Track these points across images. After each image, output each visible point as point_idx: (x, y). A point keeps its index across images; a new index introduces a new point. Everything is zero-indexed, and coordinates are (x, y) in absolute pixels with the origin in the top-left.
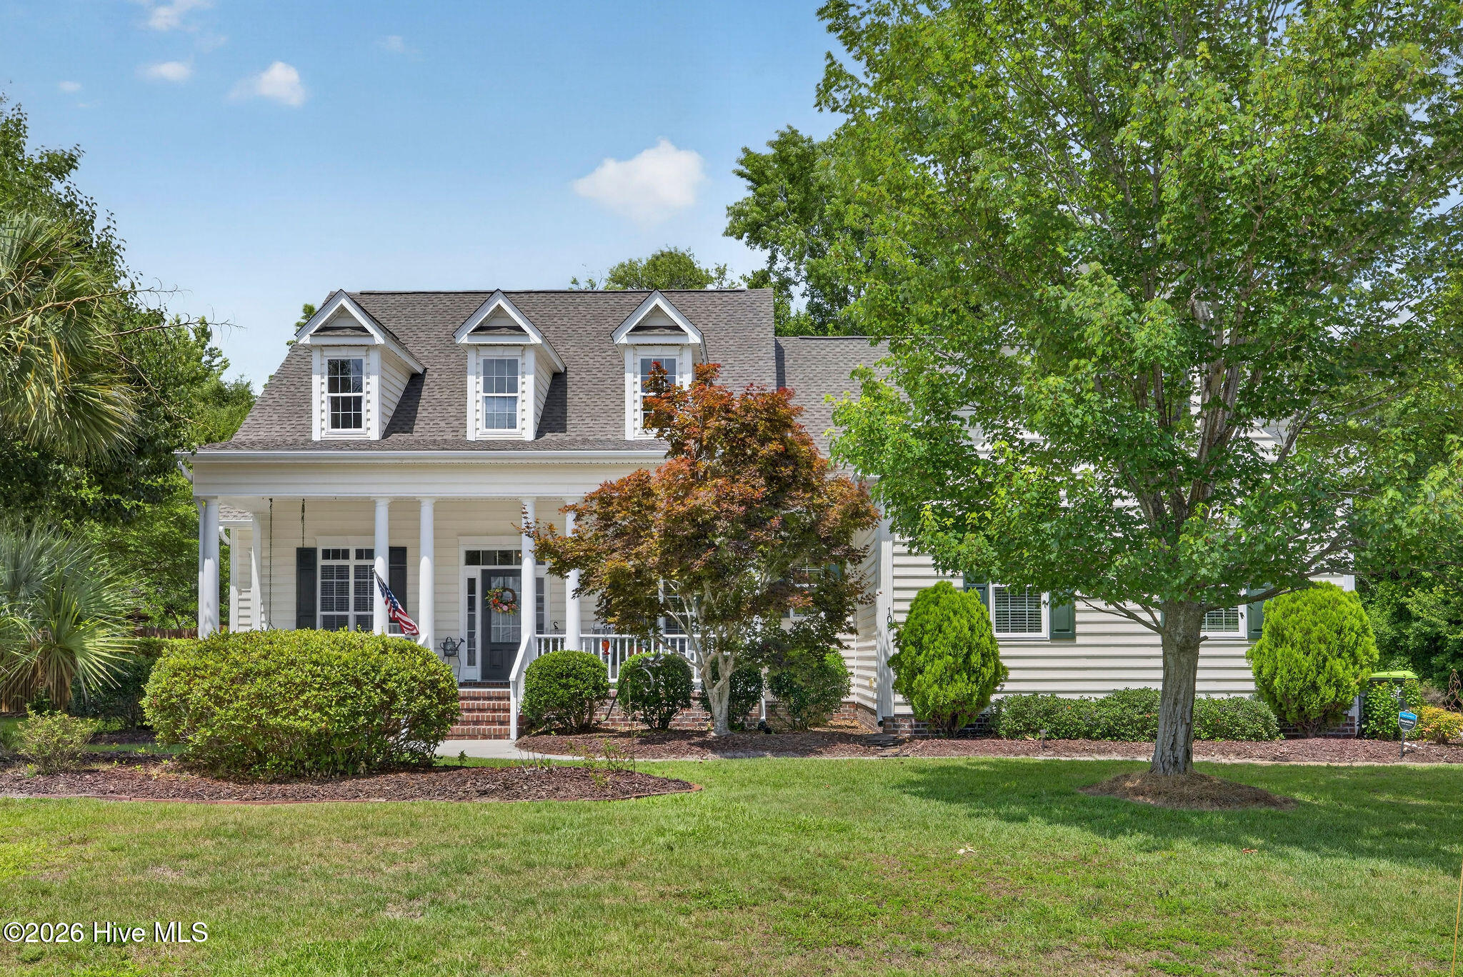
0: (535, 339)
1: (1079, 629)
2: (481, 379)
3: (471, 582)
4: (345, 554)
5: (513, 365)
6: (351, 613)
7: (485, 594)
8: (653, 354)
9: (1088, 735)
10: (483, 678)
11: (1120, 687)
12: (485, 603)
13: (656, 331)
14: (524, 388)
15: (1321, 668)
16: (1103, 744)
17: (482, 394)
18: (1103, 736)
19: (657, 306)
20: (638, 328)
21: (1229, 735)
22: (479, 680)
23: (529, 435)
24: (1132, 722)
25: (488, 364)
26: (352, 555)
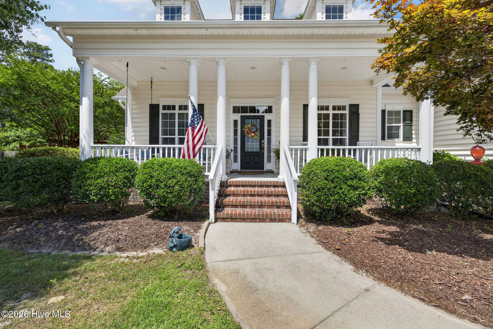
3: (236, 122)
4: (174, 108)
6: (177, 137)
7: (242, 127)
10: (241, 168)
12: (242, 132)
22: (239, 170)
26: (177, 108)
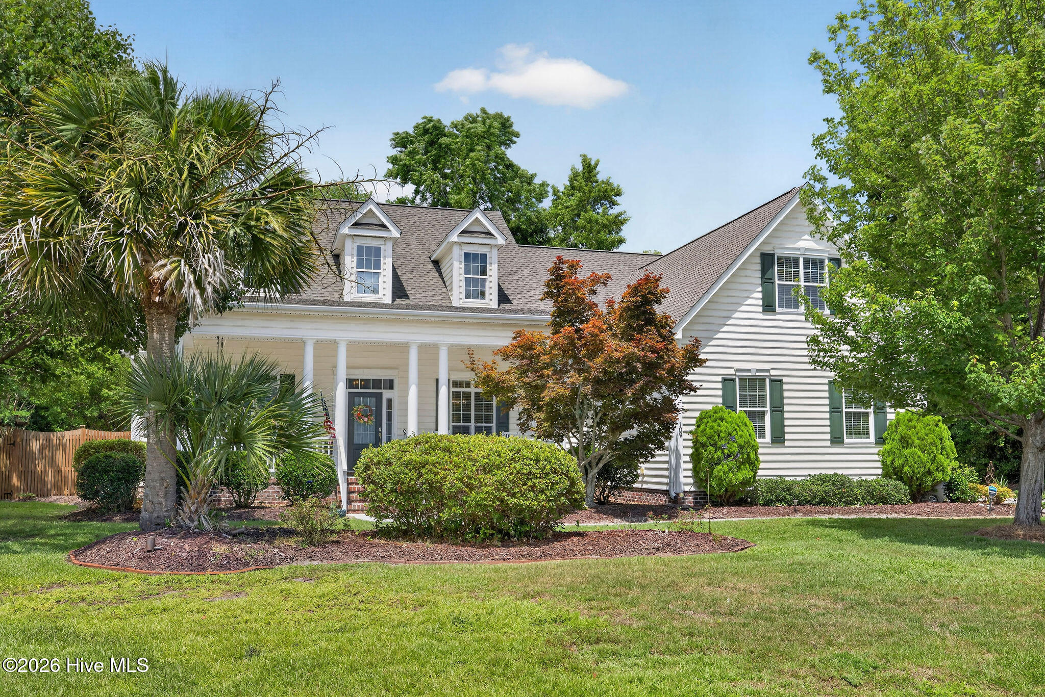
0: (395, 233)
1: (787, 437)
2: (355, 259)
5: (378, 250)
7: (350, 409)
8: (471, 250)
9: (810, 503)
11: (817, 472)
12: (350, 416)
13: (476, 235)
14: (385, 267)
15: (933, 461)
16: (821, 507)
17: (355, 269)
18: (819, 503)
19: (477, 218)
20: (463, 232)
21: (885, 501)
23: (388, 300)
24: (835, 495)
25: (360, 249)
